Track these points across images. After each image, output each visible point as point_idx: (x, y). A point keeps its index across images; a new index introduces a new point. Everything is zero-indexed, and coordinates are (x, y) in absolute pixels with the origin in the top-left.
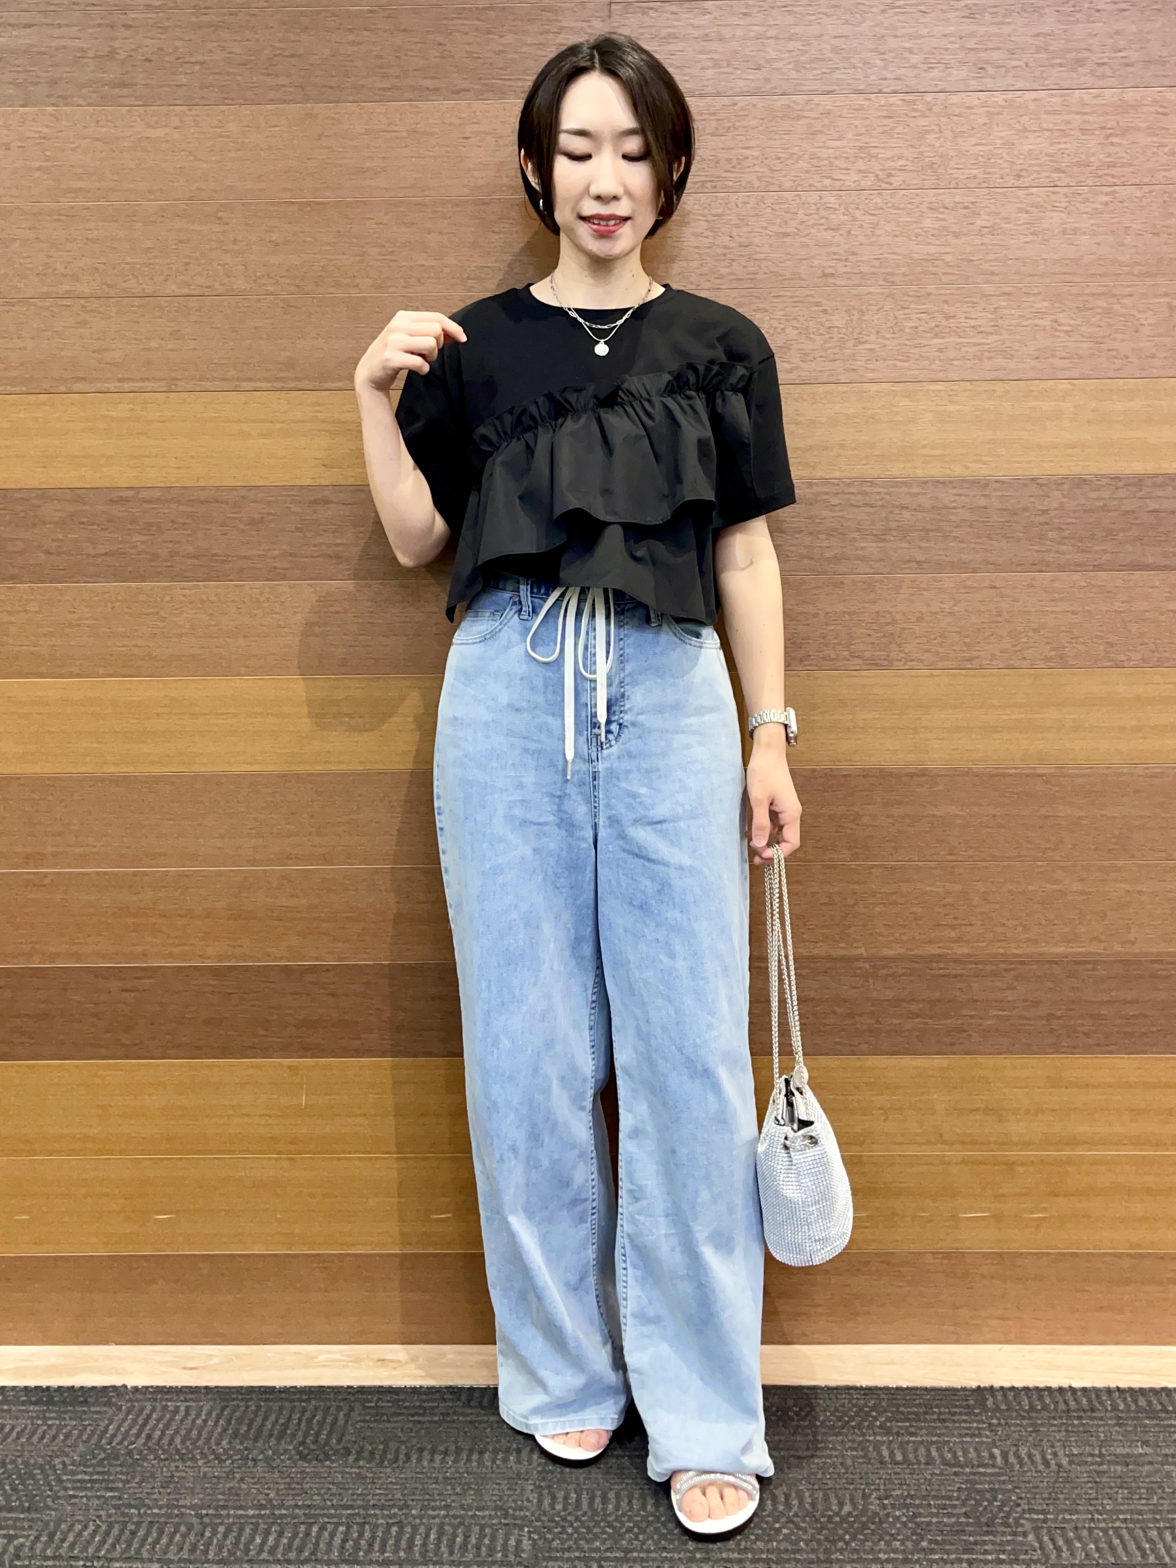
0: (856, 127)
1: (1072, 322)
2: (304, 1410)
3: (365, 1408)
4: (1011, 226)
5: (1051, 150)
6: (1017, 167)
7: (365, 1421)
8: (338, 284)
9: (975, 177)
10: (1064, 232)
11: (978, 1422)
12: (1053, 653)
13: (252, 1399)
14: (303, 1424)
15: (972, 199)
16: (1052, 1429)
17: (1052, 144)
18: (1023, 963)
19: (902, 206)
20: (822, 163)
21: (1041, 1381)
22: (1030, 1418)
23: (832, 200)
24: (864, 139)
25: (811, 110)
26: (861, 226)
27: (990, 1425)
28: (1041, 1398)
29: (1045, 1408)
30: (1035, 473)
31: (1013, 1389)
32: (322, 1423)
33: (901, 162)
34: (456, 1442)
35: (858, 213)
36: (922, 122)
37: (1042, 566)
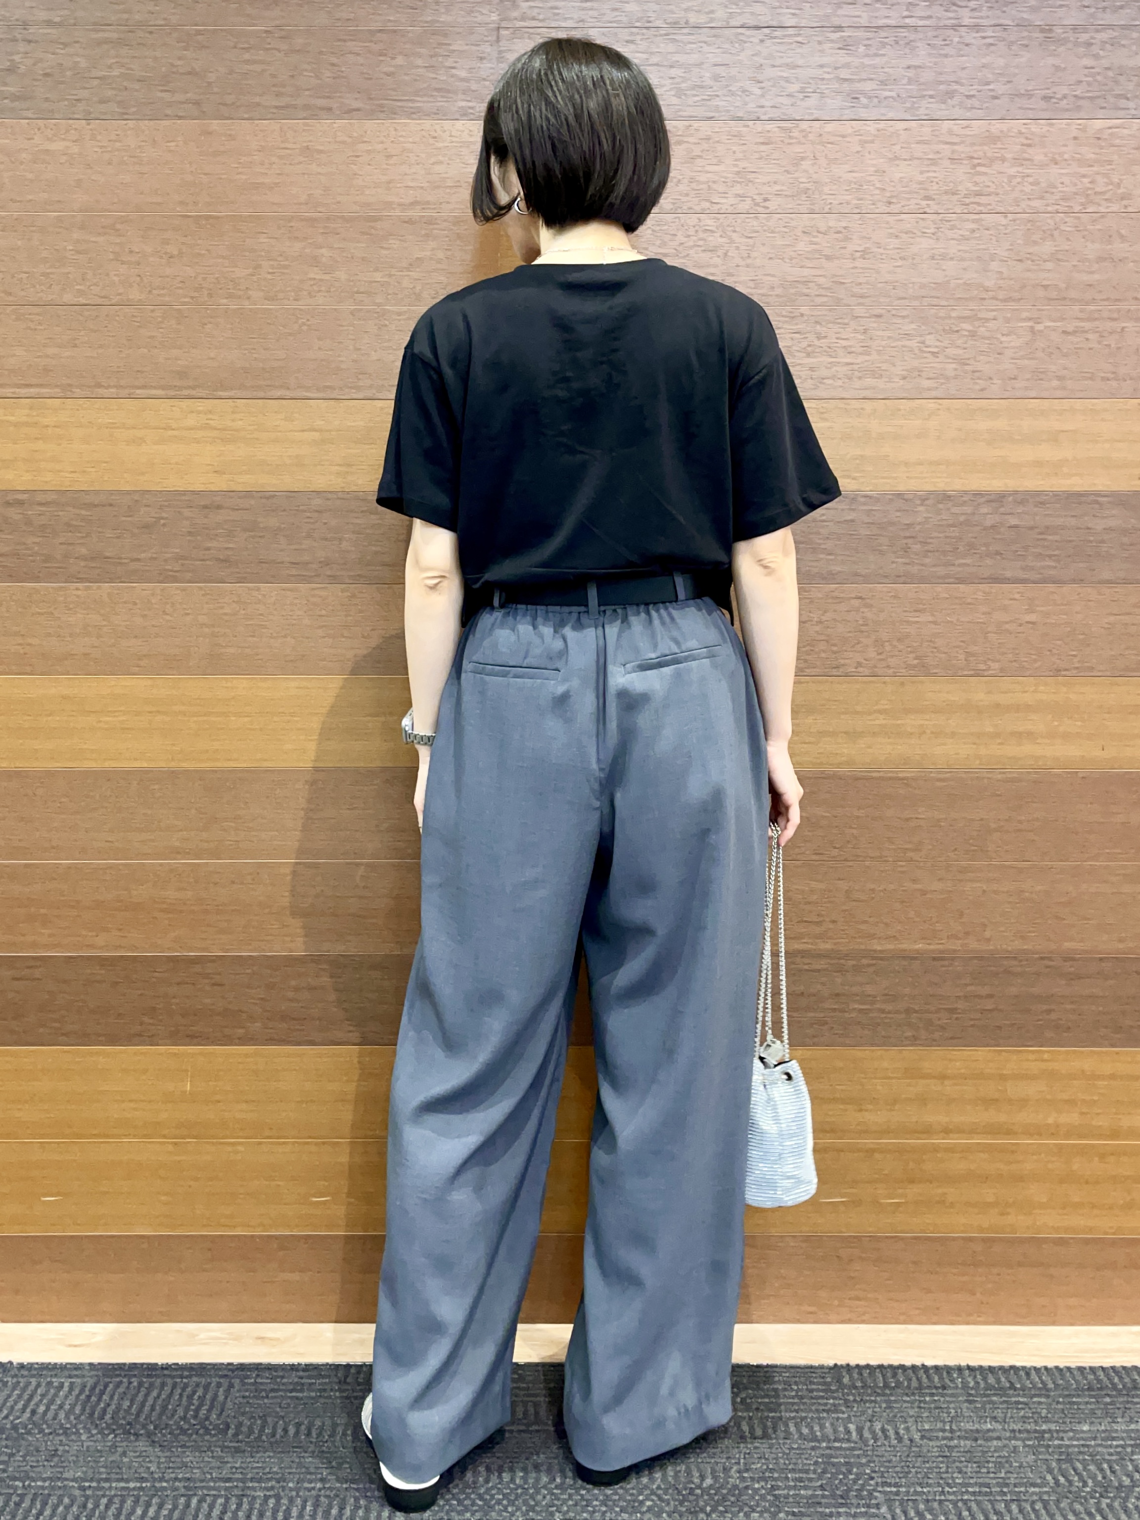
0: (734, 152)
1: (938, 344)
2: (186, 1386)
3: (244, 1384)
4: (881, 251)
5: (920, 178)
6: (888, 194)
7: (244, 1397)
8: (230, 296)
9: (848, 203)
10: (933, 258)
11: (834, 1398)
12: (916, 662)
13: (135, 1376)
14: (185, 1399)
15: (844, 225)
16: (905, 1405)
17: (922, 173)
18: (881, 959)
19: (777, 230)
20: (701, 186)
21: (895, 1359)
22: (884, 1395)
23: (710, 222)
24: (742, 164)
25: (691, 135)
26: (737, 248)
27: (846, 1401)
28: (895, 1375)
29: (899, 1385)
30: (901, 488)
31: (868, 1366)
32: (202, 1399)
33: (778, 187)
34: (332, 1418)
35: (734, 235)
36: (798, 149)
37: (906, 578)
